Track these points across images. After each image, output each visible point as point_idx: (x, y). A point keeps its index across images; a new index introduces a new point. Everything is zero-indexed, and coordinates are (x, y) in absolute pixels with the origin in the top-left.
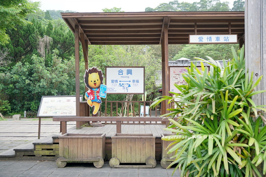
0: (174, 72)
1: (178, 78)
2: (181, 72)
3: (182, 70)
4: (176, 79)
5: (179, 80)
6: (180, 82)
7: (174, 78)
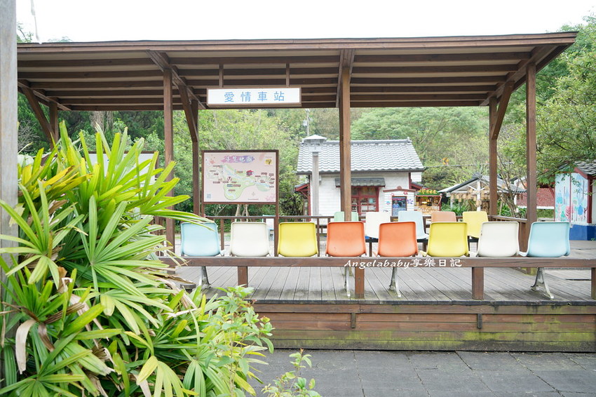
0: (212, 162)
1: (219, 174)
2: (224, 161)
3: (226, 157)
4: (215, 174)
5: (220, 176)
6: (223, 180)
7: (212, 174)
